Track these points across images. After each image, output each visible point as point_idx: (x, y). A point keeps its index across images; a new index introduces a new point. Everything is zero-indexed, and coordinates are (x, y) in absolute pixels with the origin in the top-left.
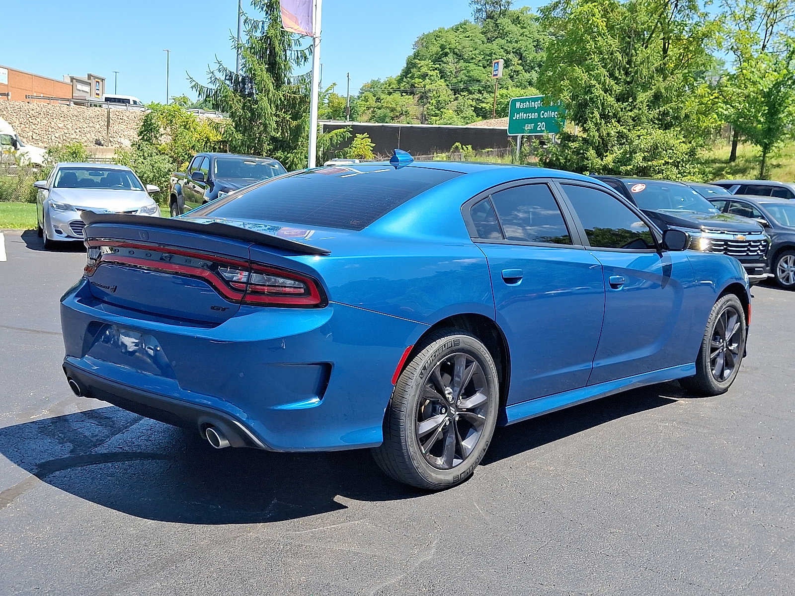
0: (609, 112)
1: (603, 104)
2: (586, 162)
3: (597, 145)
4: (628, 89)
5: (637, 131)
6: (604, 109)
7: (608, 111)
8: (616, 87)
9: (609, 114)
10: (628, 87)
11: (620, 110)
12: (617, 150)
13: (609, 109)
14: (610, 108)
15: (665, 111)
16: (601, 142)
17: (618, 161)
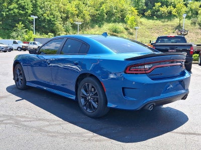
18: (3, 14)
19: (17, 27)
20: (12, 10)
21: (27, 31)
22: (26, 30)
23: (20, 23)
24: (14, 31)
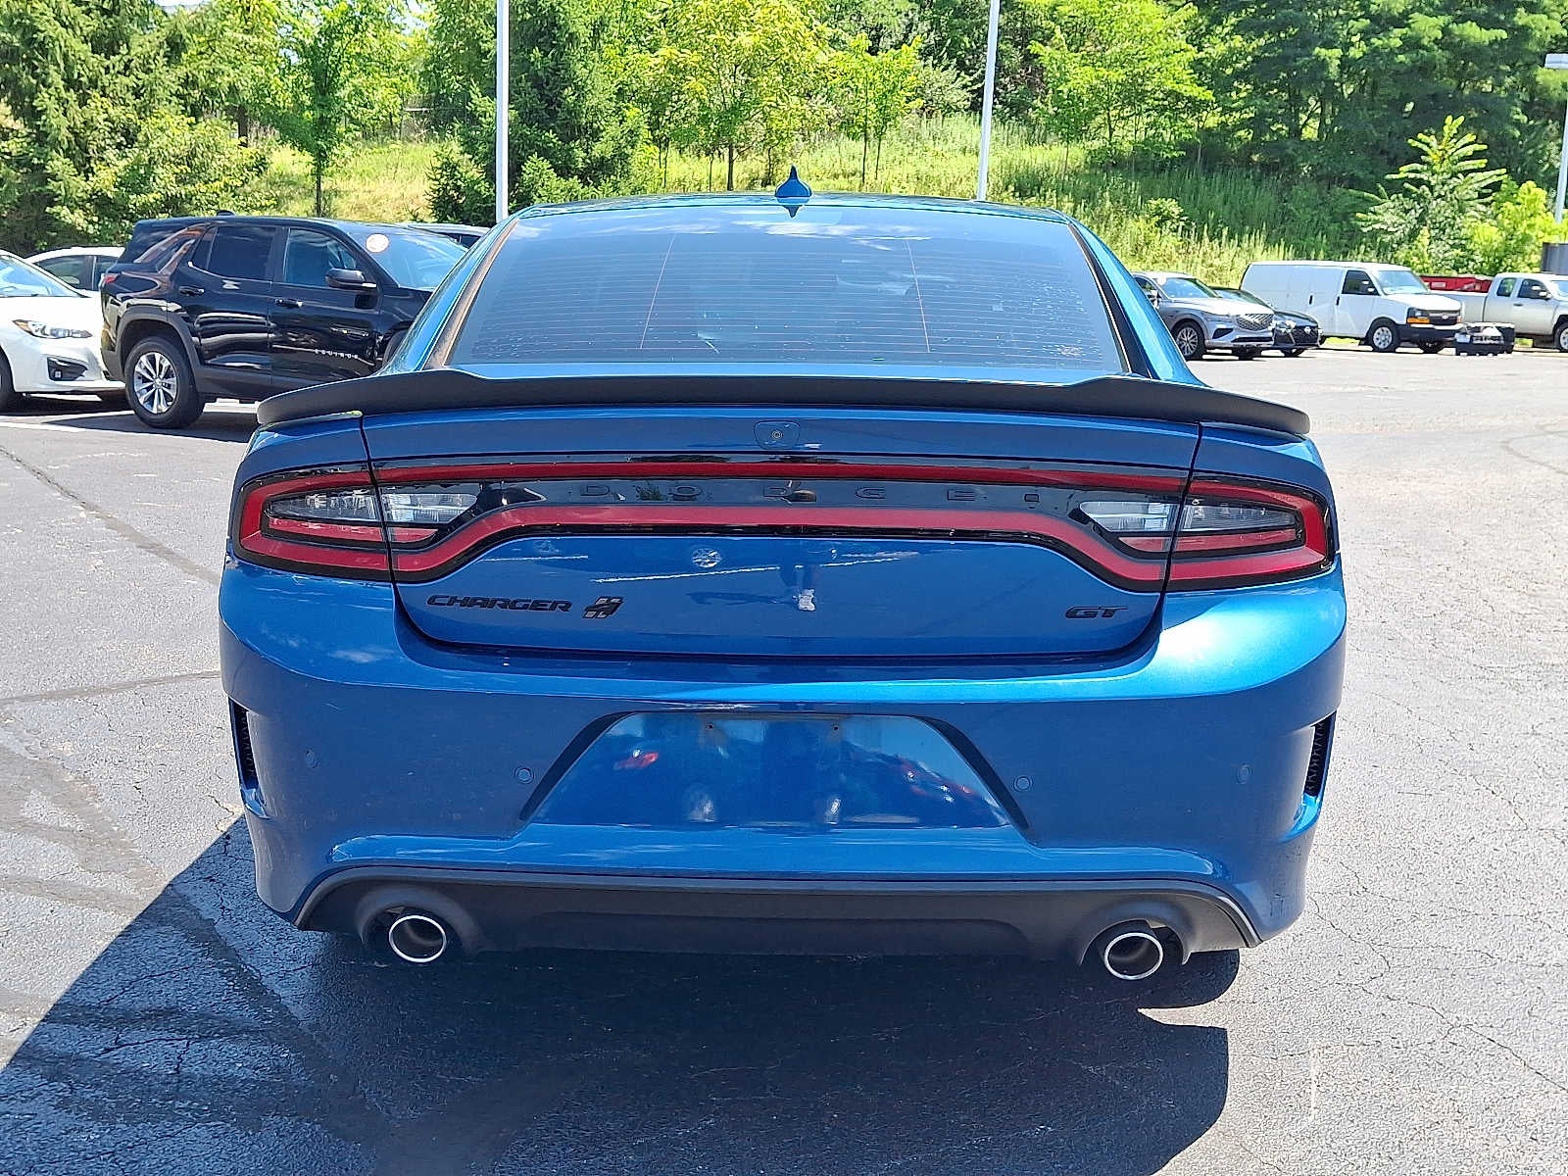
0: (80, 75)
1: (65, 57)
2: (52, 185)
3: (65, 146)
4: (109, 26)
5: (157, 117)
6: (69, 68)
7: (79, 73)
8: (82, 20)
9: (82, 79)
10: (110, 23)
11: (103, 71)
12: (115, 159)
13: (79, 67)
14: (82, 65)
15: (188, 77)
16: (73, 139)
17: (121, 184)
18: (1323, 64)
19: (1417, 156)
20: (1401, 21)
21: (1496, 187)
22: (1490, 177)
23: (1451, 125)
24: (1394, 188)
